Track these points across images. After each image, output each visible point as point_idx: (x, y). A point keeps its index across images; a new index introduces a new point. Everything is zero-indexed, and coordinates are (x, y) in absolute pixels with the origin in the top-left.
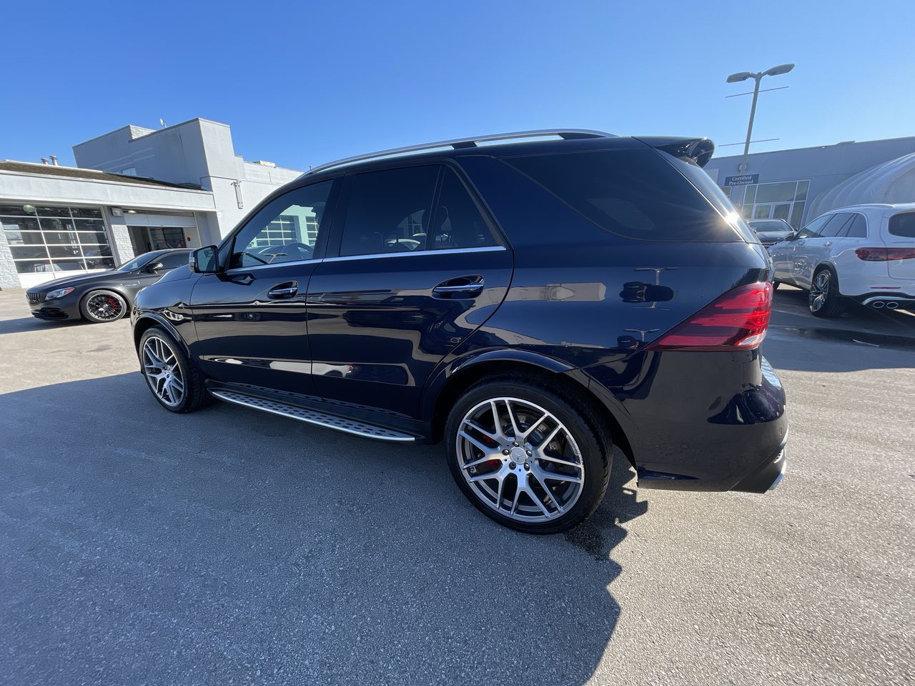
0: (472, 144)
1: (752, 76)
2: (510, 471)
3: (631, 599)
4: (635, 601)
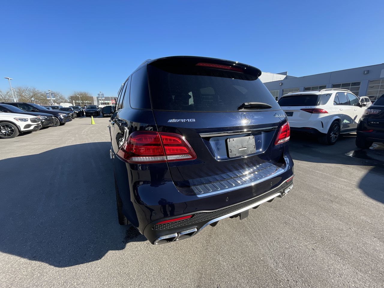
3: (108, 259)
4: (107, 261)
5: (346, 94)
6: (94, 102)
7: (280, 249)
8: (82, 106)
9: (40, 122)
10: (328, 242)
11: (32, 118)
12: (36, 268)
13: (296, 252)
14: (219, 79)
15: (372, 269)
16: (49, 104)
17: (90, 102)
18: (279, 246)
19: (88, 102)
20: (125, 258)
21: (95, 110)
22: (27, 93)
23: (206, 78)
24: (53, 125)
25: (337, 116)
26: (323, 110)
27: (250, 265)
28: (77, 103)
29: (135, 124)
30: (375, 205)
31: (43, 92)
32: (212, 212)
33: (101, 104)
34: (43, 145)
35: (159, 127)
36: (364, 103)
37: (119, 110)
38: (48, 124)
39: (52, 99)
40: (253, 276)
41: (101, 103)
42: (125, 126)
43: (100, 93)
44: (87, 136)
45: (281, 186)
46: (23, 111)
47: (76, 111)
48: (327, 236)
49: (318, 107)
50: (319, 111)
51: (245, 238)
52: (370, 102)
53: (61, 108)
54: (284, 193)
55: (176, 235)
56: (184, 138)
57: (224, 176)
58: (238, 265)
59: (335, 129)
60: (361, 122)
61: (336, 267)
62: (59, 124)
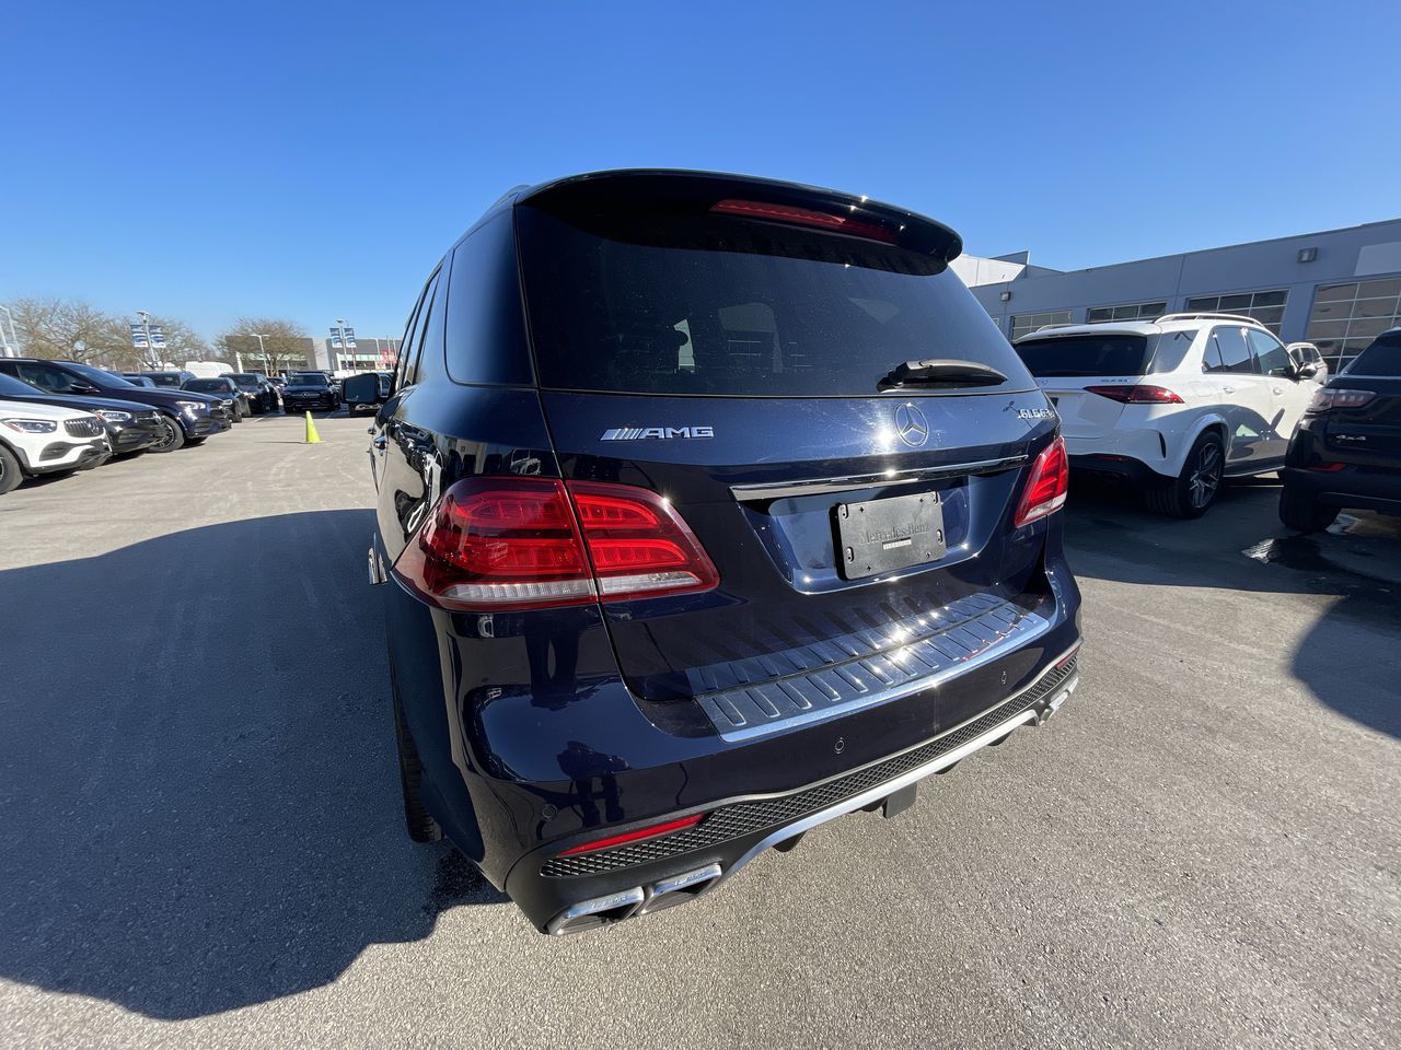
3: (365, 985)
4: (363, 990)
5: (1244, 332)
6: (317, 358)
7: (1035, 925)
8: (272, 374)
9: (103, 436)
10: (1209, 891)
11: (73, 420)
12: (68, 1031)
13: (1095, 934)
14: (804, 266)
15: (1380, 997)
16: (142, 366)
17: (303, 358)
18: (1029, 912)
19: (295, 358)
20: (433, 978)
21: (320, 387)
22: (56, 325)
23: (754, 262)
24: (158, 445)
25: (1213, 415)
26: (1164, 390)
27: (924, 995)
28: (251, 361)
29: (463, 447)
30: (1369, 743)
31: (117, 321)
32: (782, 800)
33: (344, 368)
34: (115, 521)
35: (564, 458)
36: (1308, 367)
37: (407, 388)
38: (138, 443)
39: (156, 345)
40: (939, 1041)
41: (343, 362)
42: (428, 452)
43: (338, 326)
44: (290, 488)
45: (1039, 682)
46: (39, 393)
47: (246, 394)
48: (1204, 867)
49: (1146, 380)
50: (1149, 396)
51: (900, 883)
52: (1322, 361)
53: (187, 382)
54: (1047, 710)
55: (639, 894)
56: (665, 503)
57: (821, 648)
58: (877, 996)
59: (1206, 463)
60: (1301, 434)
61: (1249, 990)
62: (180, 440)
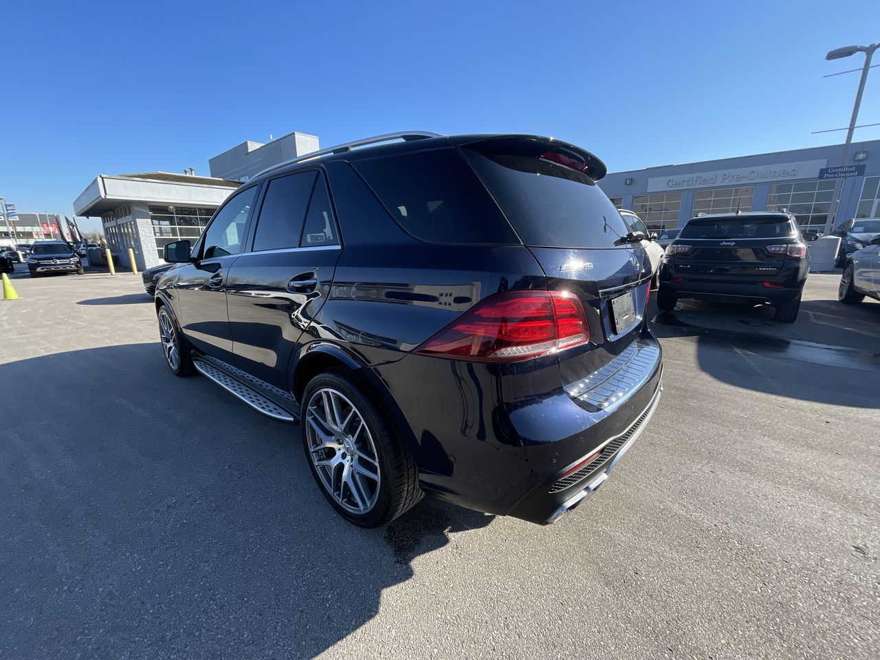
0: (347, 149)
1: (861, 49)
2: (340, 460)
3: (396, 607)
4: (397, 610)
7: (674, 485)
10: (720, 457)
13: (696, 482)
20: (432, 591)
27: (654, 523)
32: (620, 437)
36: (654, 235)
40: (671, 537)
48: (713, 448)
55: (584, 493)
61: (753, 487)
